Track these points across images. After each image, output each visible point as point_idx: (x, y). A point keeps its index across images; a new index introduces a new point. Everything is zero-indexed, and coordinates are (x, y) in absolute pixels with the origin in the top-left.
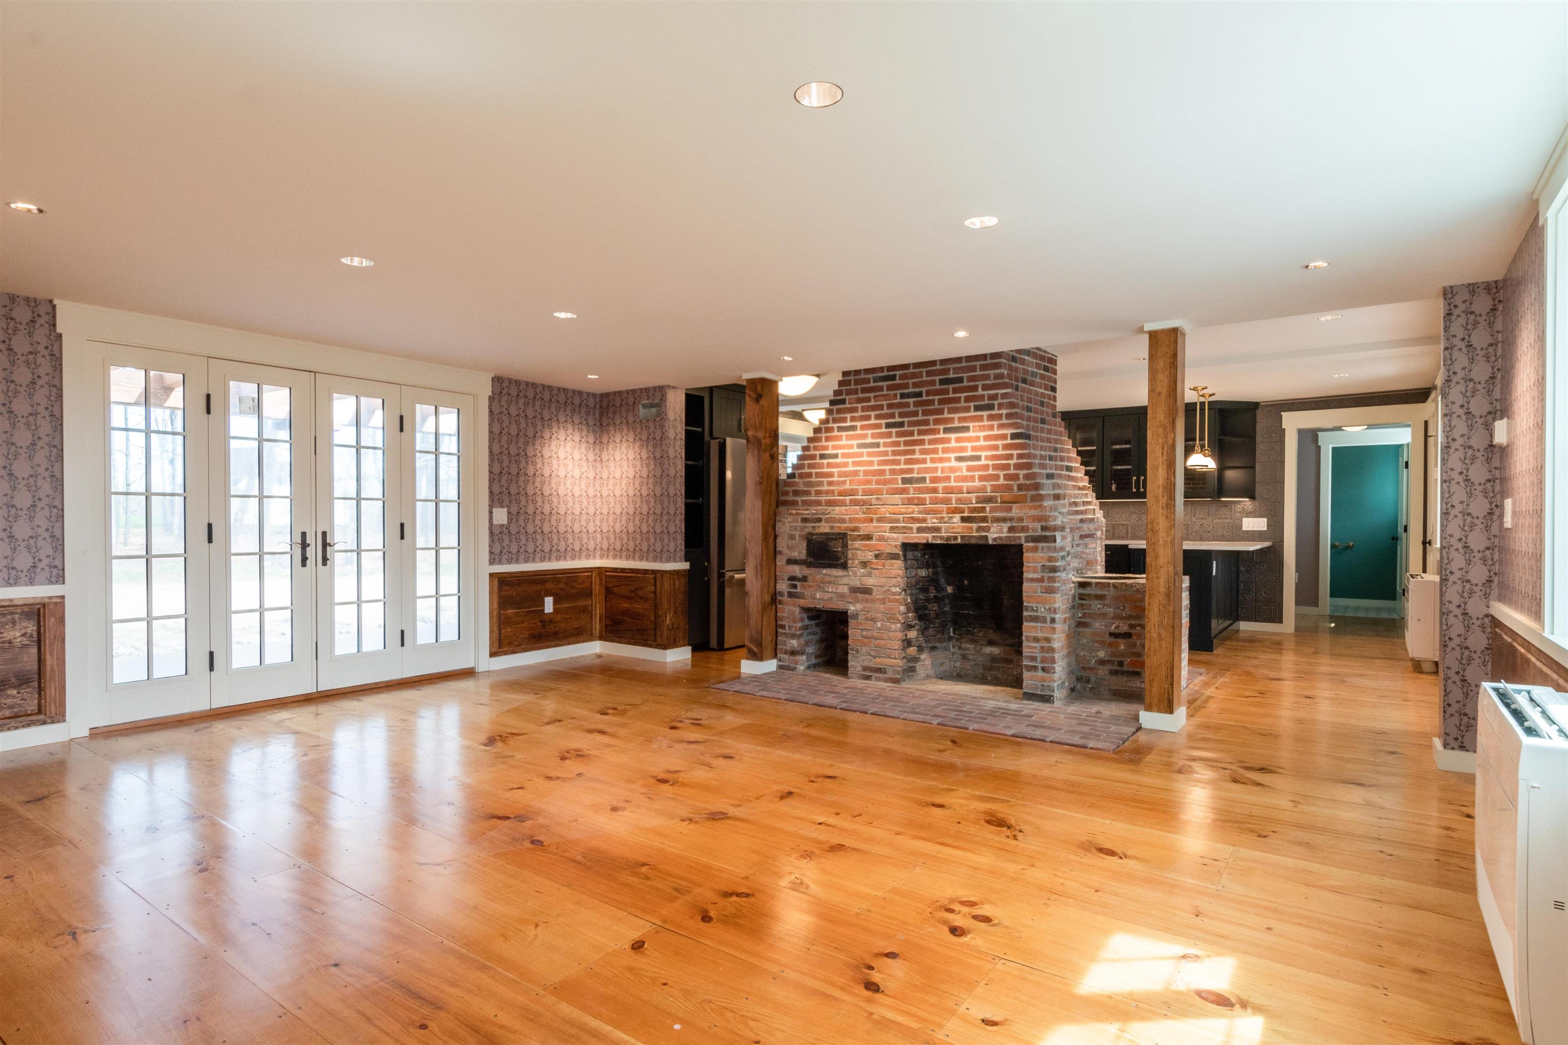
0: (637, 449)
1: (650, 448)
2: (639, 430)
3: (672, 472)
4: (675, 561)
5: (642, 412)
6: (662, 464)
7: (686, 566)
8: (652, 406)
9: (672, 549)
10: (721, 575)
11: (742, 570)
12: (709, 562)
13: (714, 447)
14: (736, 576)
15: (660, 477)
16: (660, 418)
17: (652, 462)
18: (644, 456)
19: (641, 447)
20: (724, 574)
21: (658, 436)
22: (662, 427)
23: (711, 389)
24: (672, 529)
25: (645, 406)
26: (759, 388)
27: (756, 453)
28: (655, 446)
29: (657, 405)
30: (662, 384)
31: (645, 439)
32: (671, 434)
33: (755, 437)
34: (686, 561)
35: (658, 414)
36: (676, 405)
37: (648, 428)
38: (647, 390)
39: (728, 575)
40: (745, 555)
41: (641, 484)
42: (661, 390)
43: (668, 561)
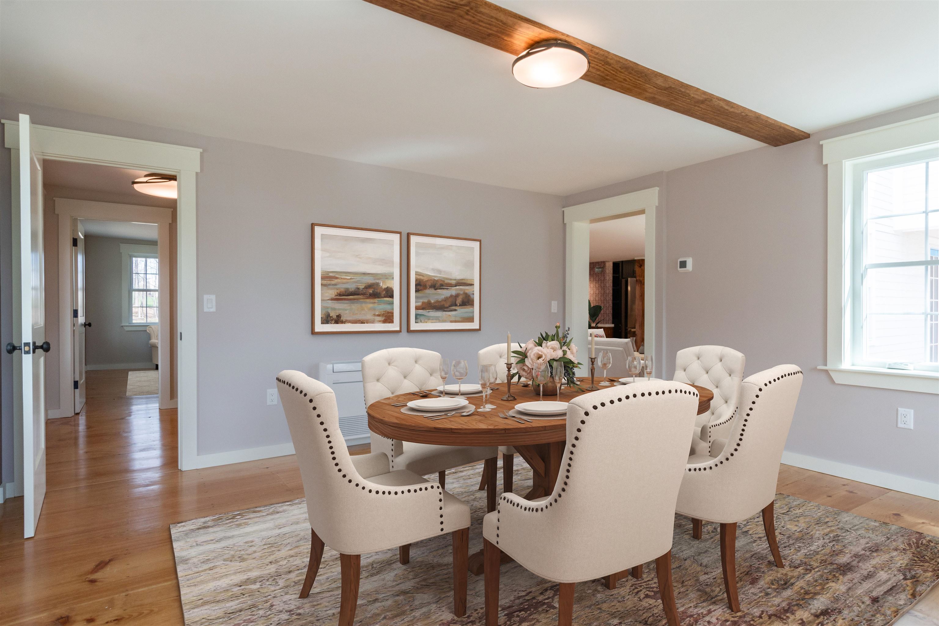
0: (594, 283)
1: (599, 283)
2: (595, 277)
3: (608, 292)
4: (609, 323)
5: (596, 270)
6: (604, 289)
7: (613, 325)
8: (600, 268)
9: (607, 319)
10: (626, 330)
11: (635, 328)
12: (621, 324)
13: (623, 281)
14: (632, 330)
15: (603, 294)
16: (603, 272)
17: (600, 288)
18: (597, 286)
19: (596, 283)
20: (627, 329)
21: (602, 279)
22: (604, 276)
23: (622, 262)
24: (608, 312)
25: (597, 268)
26: (641, 262)
27: (640, 285)
28: (601, 283)
29: (602, 268)
30: (604, 260)
31: (597, 280)
32: (607, 278)
33: (639, 280)
34: (613, 324)
35: (602, 271)
36: (609, 267)
37: (598, 276)
38: (598, 263)
39: (629, 329)
40: (636, 321)
41: (596, 296)
42: (604, 263)
43: (606, 323)
